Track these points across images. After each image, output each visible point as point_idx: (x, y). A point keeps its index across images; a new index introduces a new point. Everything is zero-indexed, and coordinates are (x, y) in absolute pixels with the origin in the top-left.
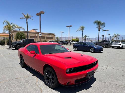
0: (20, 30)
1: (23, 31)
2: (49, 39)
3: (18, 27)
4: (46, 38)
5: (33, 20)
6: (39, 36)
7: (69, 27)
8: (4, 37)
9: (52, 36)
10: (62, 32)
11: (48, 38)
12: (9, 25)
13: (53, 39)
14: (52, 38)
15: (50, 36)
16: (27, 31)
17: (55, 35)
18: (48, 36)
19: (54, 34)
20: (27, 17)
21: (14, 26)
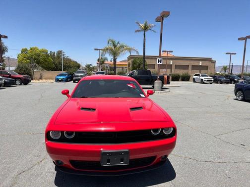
0: (132, 54)
1: (136, 54)
2: (198, 71)
3: (127, 49)
4: (190, 67)
5: (155, 32)
6: (158, 63)
7: (245, 39)
8: (122, 68)
9: (206, 64)
10: (231, 54)
11: (194, 67)
12: (115, 46)
13: (207, 69)
14: (205, 68)
15: (201, 63)
16: (143, 55)
17: (214, 62)
18: (195, 63)
19: (210, 60)
20: (146, 28)
21: (122, 46)
